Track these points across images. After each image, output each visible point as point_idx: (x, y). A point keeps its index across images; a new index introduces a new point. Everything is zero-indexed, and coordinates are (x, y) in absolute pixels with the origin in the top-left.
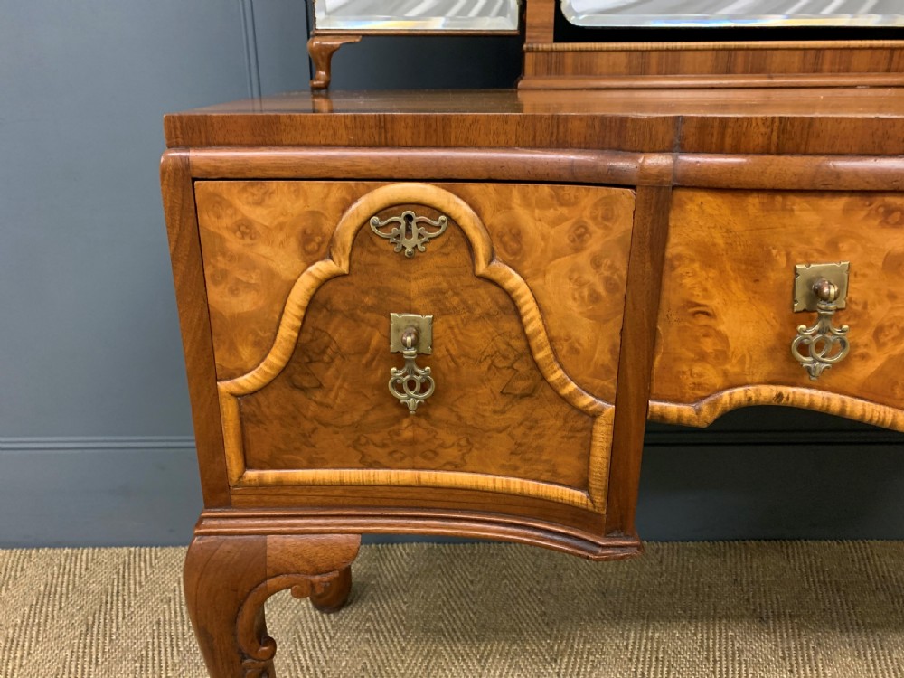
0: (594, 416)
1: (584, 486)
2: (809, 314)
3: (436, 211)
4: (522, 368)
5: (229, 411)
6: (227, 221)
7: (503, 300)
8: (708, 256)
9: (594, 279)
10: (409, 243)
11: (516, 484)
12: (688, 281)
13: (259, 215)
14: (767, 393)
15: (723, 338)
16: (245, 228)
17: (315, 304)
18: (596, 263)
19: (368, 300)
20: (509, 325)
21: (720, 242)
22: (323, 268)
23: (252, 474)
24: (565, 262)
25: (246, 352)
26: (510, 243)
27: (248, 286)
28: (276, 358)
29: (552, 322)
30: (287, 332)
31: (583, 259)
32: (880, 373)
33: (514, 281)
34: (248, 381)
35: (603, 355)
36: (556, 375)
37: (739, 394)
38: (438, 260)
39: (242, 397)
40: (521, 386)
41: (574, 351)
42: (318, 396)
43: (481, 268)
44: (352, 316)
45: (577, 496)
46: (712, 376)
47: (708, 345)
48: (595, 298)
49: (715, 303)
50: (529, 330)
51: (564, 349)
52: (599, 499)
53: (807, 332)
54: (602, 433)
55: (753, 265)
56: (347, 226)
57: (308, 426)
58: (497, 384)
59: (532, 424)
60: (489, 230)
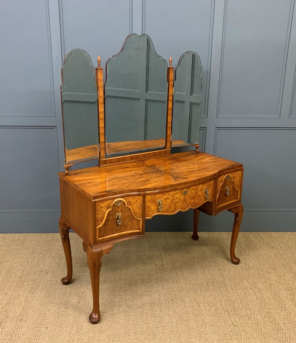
0: (140, 220)
1: (139, 229)
2: (159, 205)
3: (121, 201)
4: (131, 217)
5: (98, 231)
6: (99, 207)
7: (129, 209)
8: (149, 201)
9: (139, 205)
10: (119, 205)
11: (131, 231)
12: (148, 204)
13: (102, 205)
14: (157, 214)
15: (152, 209)
16: (101, 207)
17: (108, 214)
18: (139, 204)
19: (114, 213)
20: (130, 212)
21: (150, 199)
22: (109, 210)
23: (99, 239)
24: (135, 204)
25: (100, 222)
26: (129, 203)
27: (101, 214)
28: (103, 222)
29: (134, 211)
30: (105, 218)
31: (137, 203)
32: (166, 209)
33: (130, 207)
34: (100, 226)
35: (140, 213)
36: (135, 217)
37: (154, 214)
38: (122, 206)
39: (99, 228)
40: (131, 219)
41: (137, 214)
42: (108, 226)
43: (127, 206)
44: (112, 215)
45: (138, 231)
46: (151, 213)
47: (151, 210)
48: (139, 207)
49: (150, 206)
50: (132, 212)
51: (136, 214)
52: (141, 230)
53: (159, 207)
54: (141, 222)
55: (153, 201)
56: (112, 204)
57: (106, 230)
58: (128, 219)
59: (132, 223)
60: (127, 202)
